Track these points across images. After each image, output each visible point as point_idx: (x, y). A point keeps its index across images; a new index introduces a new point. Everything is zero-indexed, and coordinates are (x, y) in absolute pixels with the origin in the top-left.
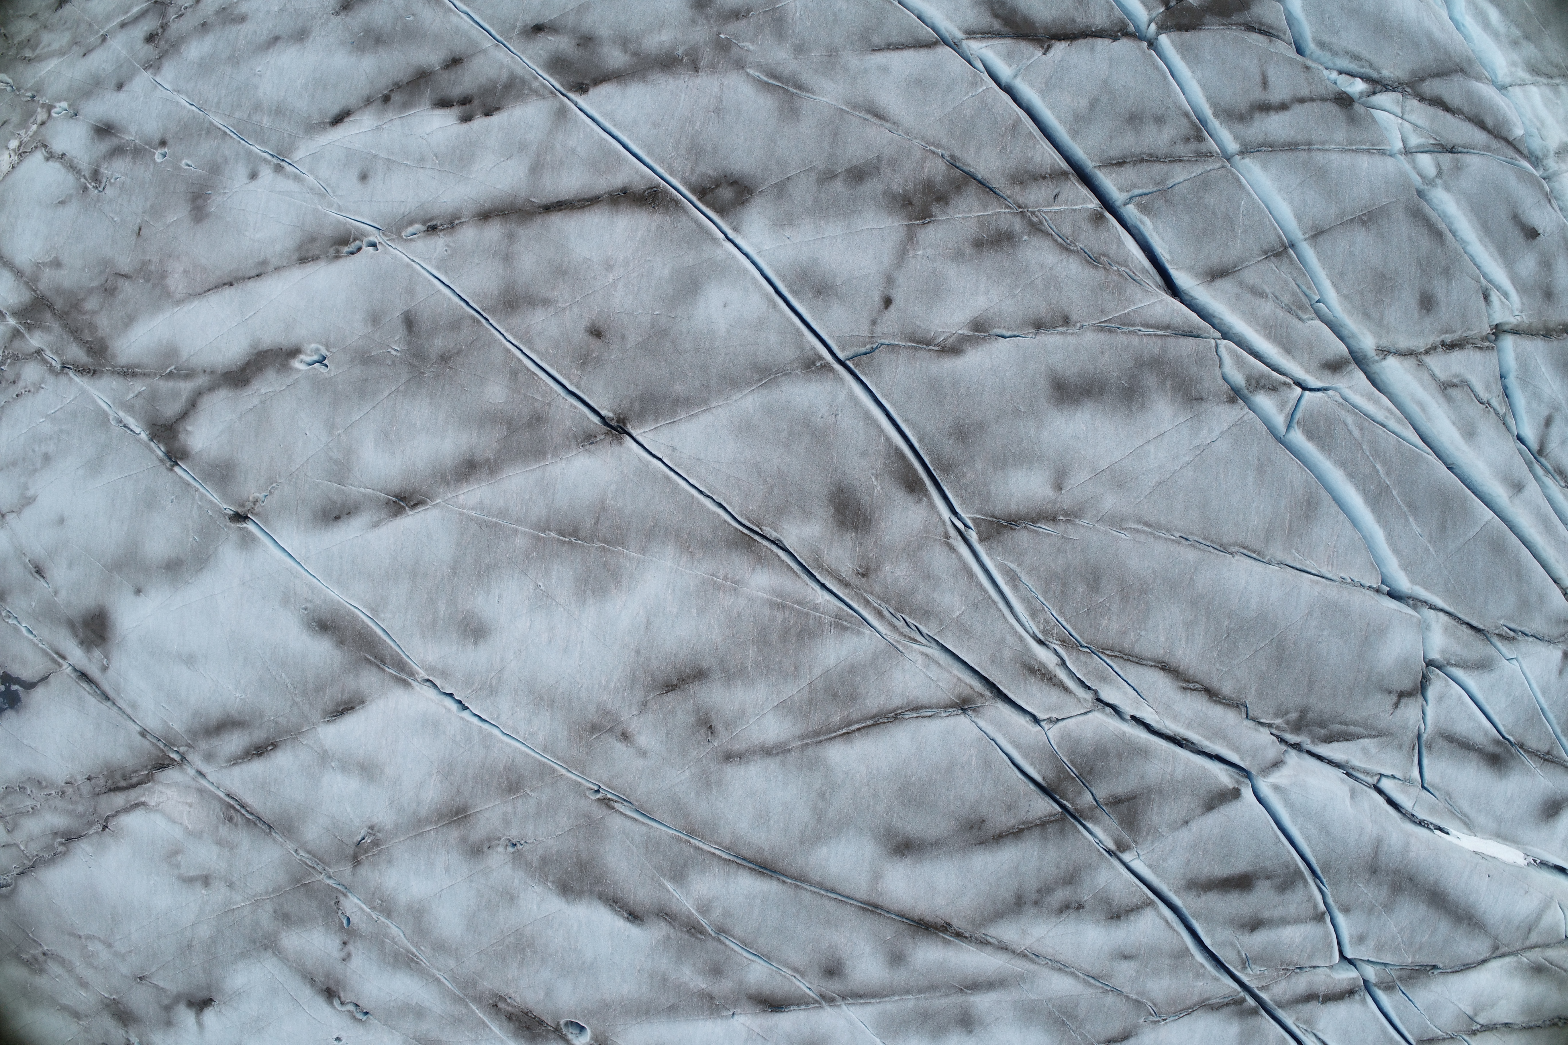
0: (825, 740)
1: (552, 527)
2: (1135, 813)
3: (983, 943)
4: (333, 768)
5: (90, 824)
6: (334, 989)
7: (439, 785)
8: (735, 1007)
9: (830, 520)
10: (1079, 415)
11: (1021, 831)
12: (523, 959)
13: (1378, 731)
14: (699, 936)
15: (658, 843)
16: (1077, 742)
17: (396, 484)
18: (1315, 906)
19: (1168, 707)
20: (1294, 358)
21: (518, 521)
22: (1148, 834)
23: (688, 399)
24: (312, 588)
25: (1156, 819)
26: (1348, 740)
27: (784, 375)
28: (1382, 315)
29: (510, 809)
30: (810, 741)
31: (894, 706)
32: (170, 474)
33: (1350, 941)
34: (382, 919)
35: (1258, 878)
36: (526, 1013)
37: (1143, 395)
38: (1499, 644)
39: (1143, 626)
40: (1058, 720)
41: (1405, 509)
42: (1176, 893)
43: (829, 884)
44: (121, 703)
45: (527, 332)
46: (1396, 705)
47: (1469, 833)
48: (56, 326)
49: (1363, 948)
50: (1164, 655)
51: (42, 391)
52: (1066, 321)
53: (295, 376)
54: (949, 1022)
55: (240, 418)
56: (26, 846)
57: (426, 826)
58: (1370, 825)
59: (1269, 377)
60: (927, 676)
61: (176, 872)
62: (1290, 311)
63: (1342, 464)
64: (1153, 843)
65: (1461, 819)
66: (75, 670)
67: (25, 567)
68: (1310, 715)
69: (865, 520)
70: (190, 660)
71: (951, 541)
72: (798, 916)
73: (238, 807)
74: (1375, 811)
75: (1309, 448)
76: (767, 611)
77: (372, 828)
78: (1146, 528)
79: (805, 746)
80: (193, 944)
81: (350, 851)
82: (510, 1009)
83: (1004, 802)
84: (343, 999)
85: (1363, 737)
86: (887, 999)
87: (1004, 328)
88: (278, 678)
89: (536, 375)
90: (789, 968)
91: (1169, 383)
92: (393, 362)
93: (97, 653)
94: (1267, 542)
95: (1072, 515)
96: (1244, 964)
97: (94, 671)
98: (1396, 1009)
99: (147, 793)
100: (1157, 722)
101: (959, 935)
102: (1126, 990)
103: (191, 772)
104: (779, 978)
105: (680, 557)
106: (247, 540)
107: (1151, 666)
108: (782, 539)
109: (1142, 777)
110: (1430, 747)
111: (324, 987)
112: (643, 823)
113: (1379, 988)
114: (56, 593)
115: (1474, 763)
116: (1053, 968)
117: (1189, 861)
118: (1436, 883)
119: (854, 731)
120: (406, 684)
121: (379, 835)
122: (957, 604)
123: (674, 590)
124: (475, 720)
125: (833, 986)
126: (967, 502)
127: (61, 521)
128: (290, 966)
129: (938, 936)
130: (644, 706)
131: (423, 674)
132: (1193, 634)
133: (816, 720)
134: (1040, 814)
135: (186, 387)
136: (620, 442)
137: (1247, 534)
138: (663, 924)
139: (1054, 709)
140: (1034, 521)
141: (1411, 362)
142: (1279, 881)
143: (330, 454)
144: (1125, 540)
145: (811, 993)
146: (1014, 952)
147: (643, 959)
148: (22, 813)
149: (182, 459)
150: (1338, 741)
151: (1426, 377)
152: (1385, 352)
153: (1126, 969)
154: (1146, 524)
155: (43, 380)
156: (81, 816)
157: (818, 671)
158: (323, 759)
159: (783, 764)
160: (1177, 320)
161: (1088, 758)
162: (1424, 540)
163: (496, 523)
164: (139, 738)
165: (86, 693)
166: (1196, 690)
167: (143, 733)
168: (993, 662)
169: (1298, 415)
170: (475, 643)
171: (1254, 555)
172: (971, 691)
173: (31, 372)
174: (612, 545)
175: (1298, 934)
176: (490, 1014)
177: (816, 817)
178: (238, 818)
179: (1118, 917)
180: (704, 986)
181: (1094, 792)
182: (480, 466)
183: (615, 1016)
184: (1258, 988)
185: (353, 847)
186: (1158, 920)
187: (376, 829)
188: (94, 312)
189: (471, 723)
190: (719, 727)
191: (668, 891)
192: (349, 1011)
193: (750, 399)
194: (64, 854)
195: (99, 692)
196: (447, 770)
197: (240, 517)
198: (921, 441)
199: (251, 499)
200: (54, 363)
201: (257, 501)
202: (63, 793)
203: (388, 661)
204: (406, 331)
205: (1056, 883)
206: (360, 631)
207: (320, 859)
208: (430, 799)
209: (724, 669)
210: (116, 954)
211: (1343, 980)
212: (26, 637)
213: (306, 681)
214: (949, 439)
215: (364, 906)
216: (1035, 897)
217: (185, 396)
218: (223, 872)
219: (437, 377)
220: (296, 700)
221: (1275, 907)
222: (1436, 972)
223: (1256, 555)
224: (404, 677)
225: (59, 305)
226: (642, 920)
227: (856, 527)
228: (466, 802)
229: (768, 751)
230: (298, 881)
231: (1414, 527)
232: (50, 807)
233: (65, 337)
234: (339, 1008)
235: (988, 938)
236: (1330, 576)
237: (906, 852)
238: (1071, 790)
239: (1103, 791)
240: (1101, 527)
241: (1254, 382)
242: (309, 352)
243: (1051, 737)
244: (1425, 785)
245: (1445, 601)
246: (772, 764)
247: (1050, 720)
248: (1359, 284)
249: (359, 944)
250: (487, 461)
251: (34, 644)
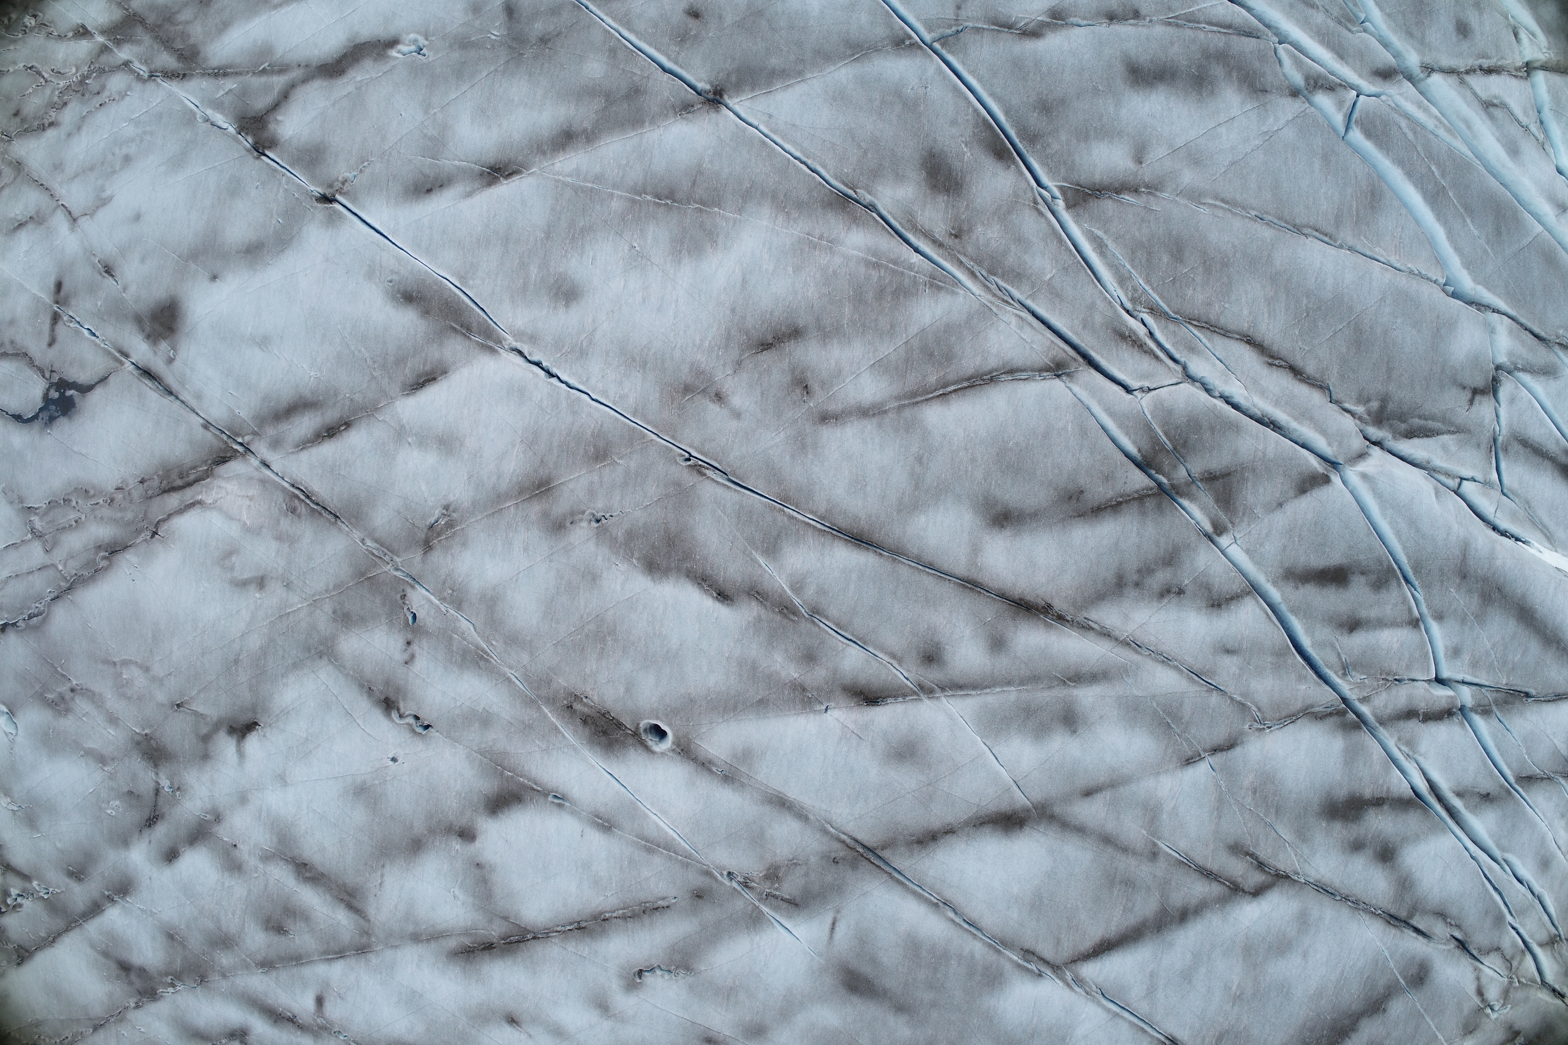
0: (922, 401)
1: (648, 191)
2: (1230, 491)
3: (1085, 627)
4: (409, 444)
5: (138, 532)
6: (393, 699)
7: (522, 456)
8: (829, 700)
9: (923, 183)
10: (1154, 97)
11: (1119, 504)
12: (603, 649)
13: (1457, 427)
14: (792, 617)
15: (750, 512)
16: (1170, 412)
17: (491, 157)
18: (1410, 610)
19: (1255, 382)
20: (1347, 63)
21: (615, 186)
22: (1244, 514)
23: (784, 71)
24: (399, 260)
25: (1250, 499)
26: (1428, 436)
27: (875, 51)
28: (1423, 35)
29: (596, 478)
30: (906, 402)
31: (989, 367)
32: (257, 162)
33: (1446, 654)
34: (452, 612)
35: (1353, 573)
36: (604, 715)
37: (1211, 83)
38: (1561, 354)
39: (1227, 298)
40: (1150, 390)
41: (1462, 210)
42: (1275, 583)
43: (928, 557)
44: (185, 396)
45: (626, 15)
46: (1471, 402)
47: (1551, 547)
48: (147, 39)
49: (1458, 663)
50: (1250, 327)
51: (128, 98)
52: (1136, 15)
53: (392, 63)
54: (1052, 720)
55: (334, 105)
56: (65, 566)
57: (505, 501)
58: (1456, 526)
59: (1326, 78)
60: (1022, 338)
61: (229, 576)
62: (1340, 23)
63: (1400, 162)
64: (1249, 525)
65: (1542, 531)
66: (138, 368)
67: (94, 266)
68: (1391, 406)
69: (957, 184)
70: (264, 342)
71: (1039, 207)
72: (895, 593)
73: (303, 497)
74: (1459, 513)
75: (1368, 146)
76: (862, 269)
77: (446, 508)
78: (1223, 205)
79: (901, 408)
80: (241, 657)
81: (421, 535)
82: (586, 710)
83: (1101, 472)
84: (402, 710)
85: (1442, 433)
86: (988, 691)
87: (1079, 17)
88: (356, 353)
89: (635, 52)
90: (886, 653)
91: (1235, 74)
92: (493, 47)
93: (164, 345)
94: (1338, 227)
95: (1153, 188)
96: (1344, 669)
97: (158, 365)
98: (1494, 737)
99: (204, 490)
100: (1246, 398)
101: (1060, 618)
102: (1230, 689)
103: (255, 462)
104: (875, 664)
105: (776, 216)
106: (332, 220)
107: (1237, 339)
108: (876, 202)
109: (1235, 453)
110: (1506, 450)
111: (383, 697)
112: (735, 490)
113: (1476, 712)
114: (125, 289)
115: (1549, 472)
116: (1157, 661)
117: (1285, 547)
118: (1523, 597)
119: (950, 392)
120: (492, 351)
121: (455, 515)
122: (1048, 267)
123: (770, 248)
124: (564, 386)
125: (932, 675)
126: (1053, 171)
127: (137, 217)
128: (347, 675)
129: (1040, 619)
130: (739, 364)
131: (511, 341)
132: (1274, 310)
133: (912, 380)
134: (1137, 487)
135: (279, 81)
136: (717, 111)
137: (1317, 217)
138: (754, 603)
139: (1145, 376)
140: (1118, 191)
141: (1453, 80)
142: (1373, 577)
143: (425, 131)
144: (1204, 214)
145: (909, 683)
146: (1116, 639)
147: (732, 644)
148: (64, 528)
149: (270, 148)
150: (1418, 437)
151: (1469, 94)
152: (1429, 69)
153: (1229, 665)
154: (1223, 200)
155: (129, 88)
156: (129, 523)
157: (913, 330)
158: (399, 434)
159: (880, 426)
160: (1238, 21)
161: (1181, 430)
162: (1482, 241)
163: (592, 188)
164: (201, 430)
165: (148, 389)
166: (1281, 366)
167: (207, 425)
168: (1085, 327)
169: (1356, 115)
170: (567, 306)
171: (1326, 239)
172: (1064, 355)
173: (117, 82)
174: (708, 206)
175: (1395, 639)
176: (563, 717)
177: (913, 482)
178: (302, 509)
179: (1219, 606)
180: (796, 675)
181: (1189, 467)
182: (577, 136)
183: (700, 713)
184: (1359, 700)
185: (425, 530)
186: (1258, 611)
187: (451, 508)
188: (187, 23)
189: (559, 388)
190: (815, 387)
191: (760, 566)
192: (408, 724)
193: (843, 71)
194: (106, 569)
195: (161, 388)
196: (531, 440)
197: (326, 199)
198: (1007, 113)
199: (340, 179)
200: (141, 73)
201: (346, 181)
202: (112, 500)
203: (475, 329)
204: (506, 19)
205: (1156, 563)
206: (446, 299)
207: (388, 547)
208: (511, 471)
209: (820, 327)
210: (154, 679)
211: (1441, 697)
212: (88, 339)
213: (387, 354)
214: (1034, 112)
215: (432, 598)
216: (1135, 577)
217: (277, 90)
218: (280, 571)
219: (536, 57)
220: (375, 374)
221: (1371, 606)
222: (1530, 700)
223: (1328, 238)
224: (491, 344)
225: (151, 19)
226: (732, 600)
227: (948, 191)
228: (550, 473)
229: (865, 412)
230: (362, 574)
231: (1472, 228)
232: (95, 517)
233: (156, 47)
234: (398, 721)
235: (1090, 623)
236: (1398, 265)
237: (1005, 524)
238: (1166, 463)
239: (1197, 465)
240: (1182, 201)
241: (1312, 82)
242: (407, 42)
243: (1144, 405)
244: (1505, 491)
245: (1507, 303)
246: (869, 426)
247: (1141, 389)
248: (1400, 6)
249: (424, 643)
250: (585, 131)
251: (96, 344)
